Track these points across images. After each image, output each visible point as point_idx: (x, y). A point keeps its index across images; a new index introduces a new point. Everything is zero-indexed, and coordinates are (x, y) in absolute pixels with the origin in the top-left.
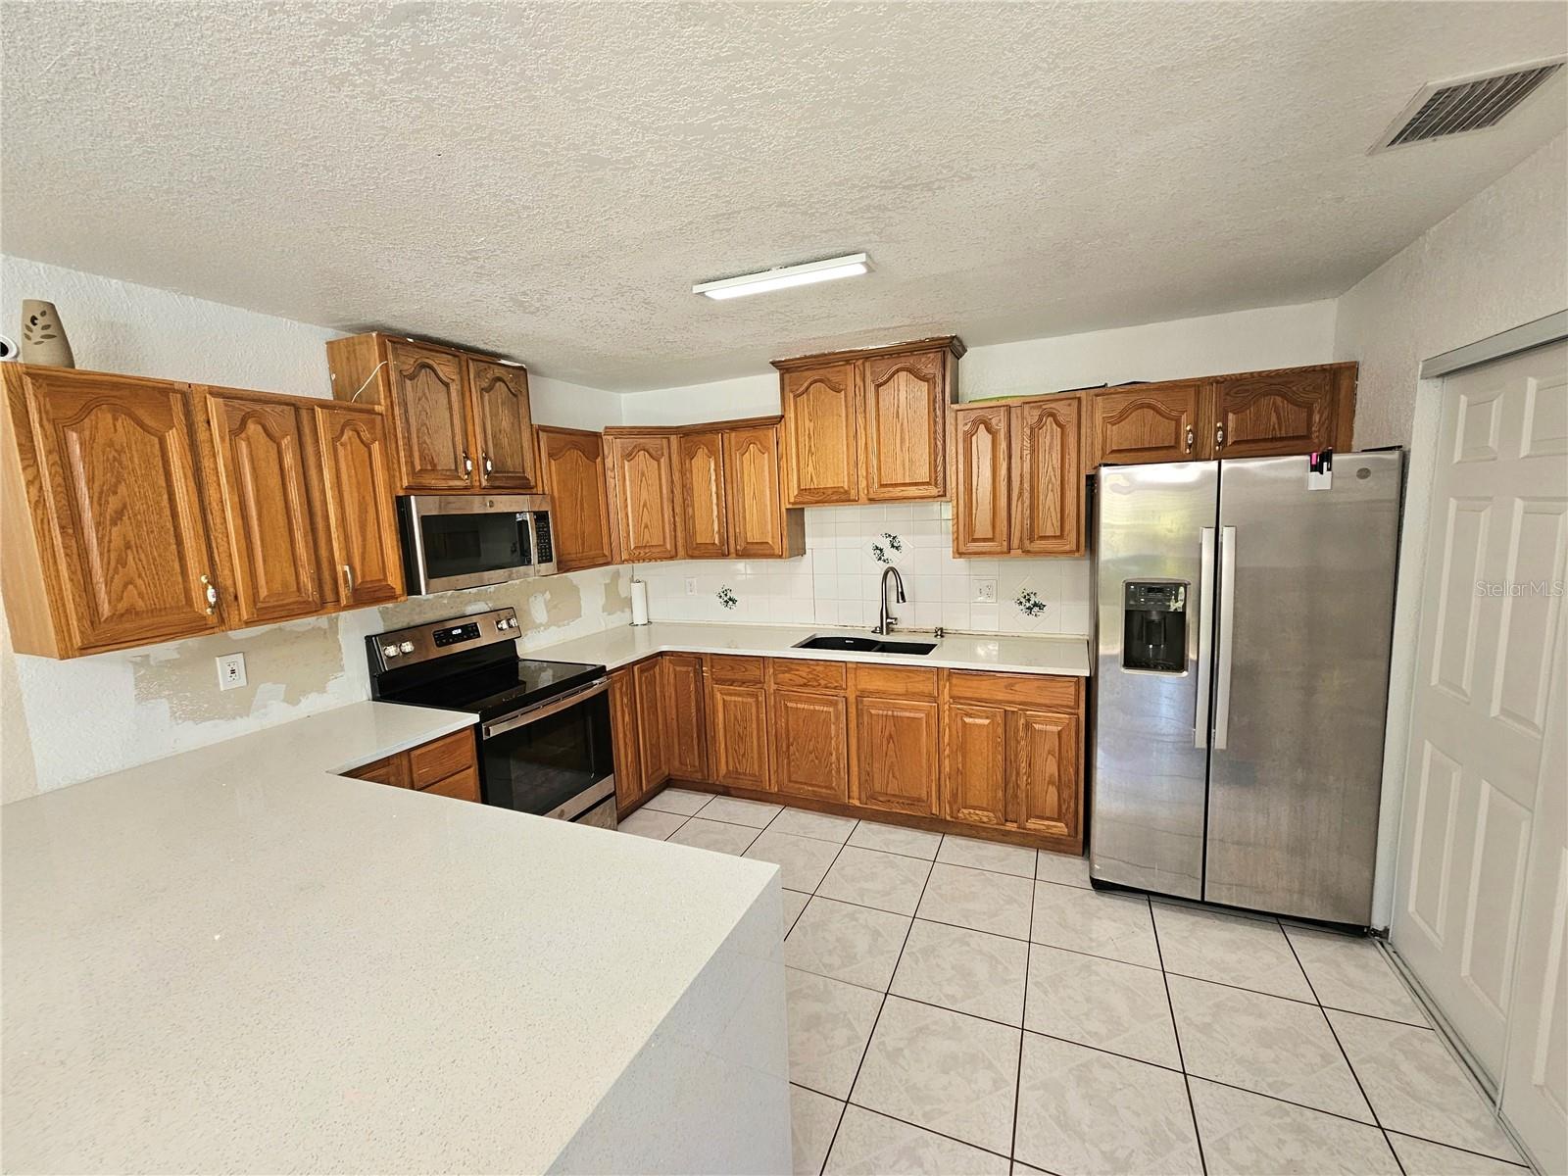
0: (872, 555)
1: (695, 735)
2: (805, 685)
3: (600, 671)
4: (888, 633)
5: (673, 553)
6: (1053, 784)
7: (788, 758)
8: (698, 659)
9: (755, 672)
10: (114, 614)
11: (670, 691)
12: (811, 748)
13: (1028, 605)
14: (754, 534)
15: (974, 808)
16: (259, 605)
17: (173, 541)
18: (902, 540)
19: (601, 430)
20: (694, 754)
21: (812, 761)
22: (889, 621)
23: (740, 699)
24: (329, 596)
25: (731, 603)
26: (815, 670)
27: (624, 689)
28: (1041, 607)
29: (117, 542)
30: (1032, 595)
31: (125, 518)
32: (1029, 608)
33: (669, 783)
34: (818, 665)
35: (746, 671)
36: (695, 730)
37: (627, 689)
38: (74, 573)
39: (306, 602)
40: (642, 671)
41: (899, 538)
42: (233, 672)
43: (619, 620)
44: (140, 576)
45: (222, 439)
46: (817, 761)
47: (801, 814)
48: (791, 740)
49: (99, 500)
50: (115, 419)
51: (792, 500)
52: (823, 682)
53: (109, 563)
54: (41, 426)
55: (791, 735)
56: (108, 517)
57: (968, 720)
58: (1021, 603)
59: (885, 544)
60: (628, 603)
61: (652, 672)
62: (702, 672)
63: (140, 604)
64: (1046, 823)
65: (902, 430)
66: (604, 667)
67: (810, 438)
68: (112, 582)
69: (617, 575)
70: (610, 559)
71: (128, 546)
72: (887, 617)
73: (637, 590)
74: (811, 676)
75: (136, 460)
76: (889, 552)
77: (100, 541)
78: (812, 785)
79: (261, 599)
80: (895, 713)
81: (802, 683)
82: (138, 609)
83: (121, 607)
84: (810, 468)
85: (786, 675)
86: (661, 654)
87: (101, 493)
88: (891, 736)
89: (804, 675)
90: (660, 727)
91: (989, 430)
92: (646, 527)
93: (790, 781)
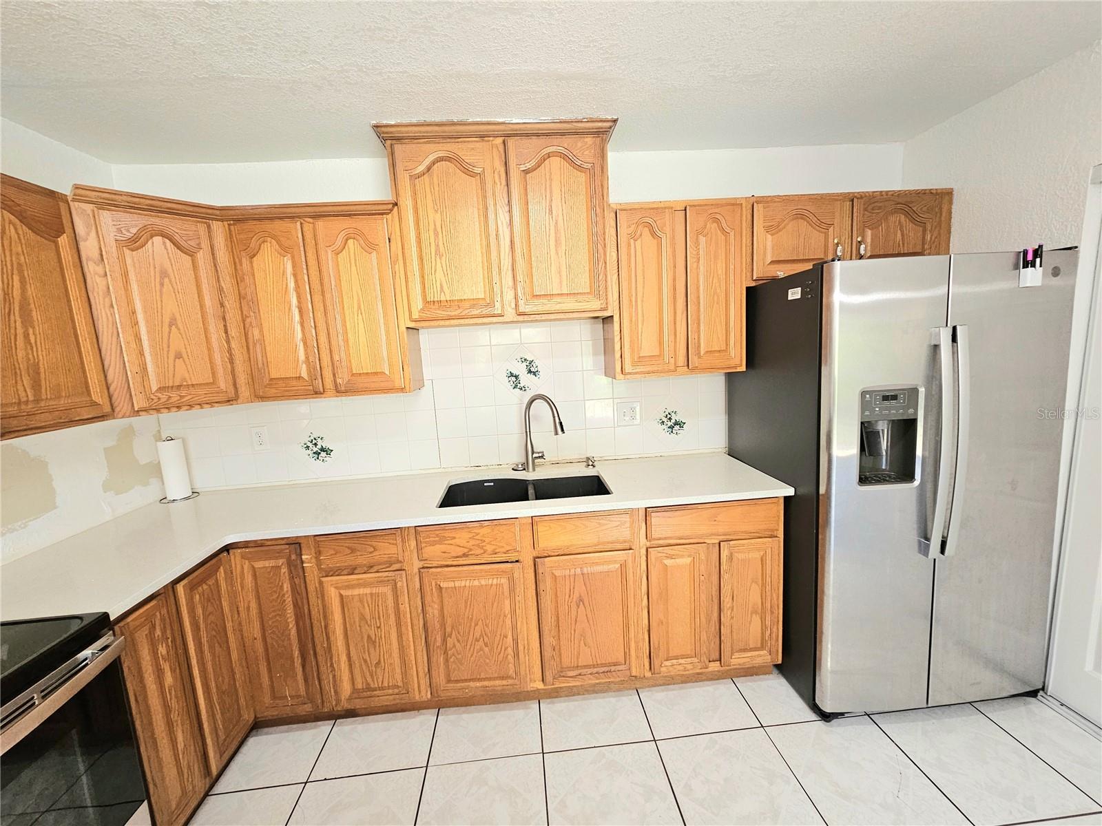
0: (507, 384)
1: (296, 653)
2: (465, 555)
3: (100, 625)
5: (232, 394)
7: (445, 652)
8: (295, 544)
9: (387, 550)
11: (248, 600)
12: (477, 635)
13: (669, 424)
14: (361, 361)
18: (539, 364)
20: (296, 681)
21: (481, 649)
22: (535, 455)
23: (367, 591)
25: (323, 454)
26: (478, 534)
27: (158, 632)
28: (681, 425)
30: (673, 414)
32: (672, 427)
33: (257, 726)
34: (482, 527)
35: (375, 549)
36: (295, 647)
37: (164, 631)
40: (192, 588)
41: (537, 363)
43: (140, 497)
46: (486, 649)
47: (465, 716)
48: (448, 630)
51: (416, 316)
52: (489, 548)
55: (449, 622)
57: (668, 562)
58: (663, 422)
59: (521, 370)
61: (211, 582)
62: (302, 562)
64: (749, 654)
65: (557, 231)
66: (106, 615)
67: (436, 234)
69: (129, 433)
70: (107, 409)
72: (533, 453)
73: (169, 454)
74: (472, 542)
76: (525, 379)
78: (479, 680)
80: (585, 571)
81: (460, 554)
84: (440, 274)
85: (438, 546)
86: (227, 549)
88: (581, 600)
89: (463, 543)
90: (234, 656)
91: (653, 234)
92: (179, 356)
93: (449, 681)
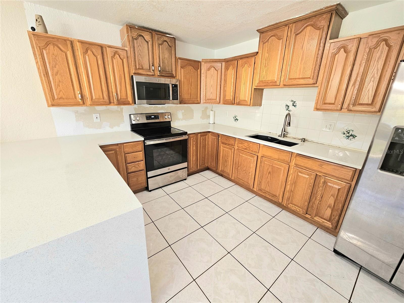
0: (284, 108)
2: (246, 149)
3: (185, 133)
4: (283, 137)
5: (219, 102)
6: (330, 207)
7: (238, 170)
8: (218, 135)
9: (232, 142)
10: (58, 98)
11: (210, 143)
12: (244, 169)
13: (348, 135)
14: (242, 97)
15: (295, 205)
16: (93, 101)
17: (70, 81)
18: (297, 103)
19: (201, 60)
20: (214, 163)
21: (244, 173)
22: (284, 133)
23: (227, 149)
24: (112, 101)
25: (236, 120)
26: (249, 145)
27: (194, 140)
28: (354, 136)
29: (57, 81)
30: (351, 131)
31: (58, 74)
32: (348, 137)
33: (208, 169)
34: (250, 143)
35: (230, 141)
36: (215, 156)
37: (195, 140)
38: (48, 86)
39: (106, 102)
40: (201, 136)
41: (297, 102)
42: (97, 118)
43: (205, 121)
44: (63, 89)
45: (81, 55)
46: (245, 174)
47: (239, 188)
48: (239, 166)
49: (52, 69)
50: (54, 47)
51: (256, 85)
52: (251, 149)
53: (56, 85)
54: (37, 48)
55: (239, 164)
56: (54, 73)
57: (300, 174)
58: (344, 134)
59: (290, 104)
60: (209, 117)
61: (205, 137)
62: (219, 139)
63: (64, 97)
64: (323, 220)
65: (303, 55)
66: (187, 132)
67: (266, 60)
68: (57, 90)
69: (206, 108)
70: (199, 102)
71: (60, 82)
72: (284, 132)
73: (212, 113)
74: (248, 146)
75: (60, 59)
76: (291, 108)
77: (53, 80)
78: (243, 180)
79: (94, 99)
80: (273, 165)
81: (245, 148)
82: (63, 98)
83: (59, 97)
84: (264, 73)
85: (241, 145)
86: (209, 132)
87: (52, 67)
88: (270, 172)
89: (246, 146)
90: (206, 152)
91: (345, 51)
92: (211, 93)
93: (237, 177)
